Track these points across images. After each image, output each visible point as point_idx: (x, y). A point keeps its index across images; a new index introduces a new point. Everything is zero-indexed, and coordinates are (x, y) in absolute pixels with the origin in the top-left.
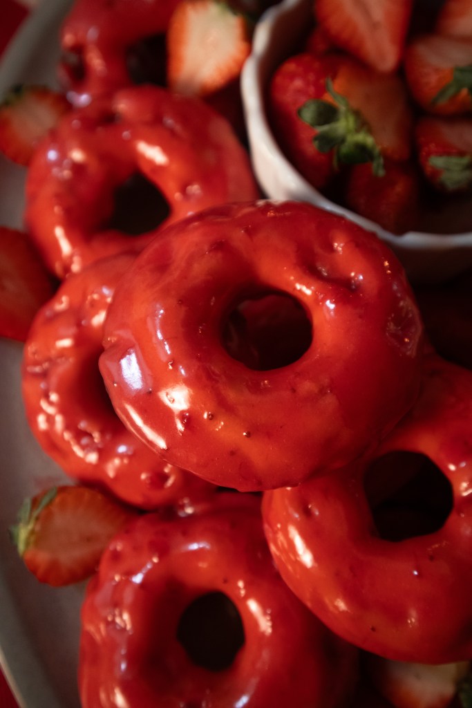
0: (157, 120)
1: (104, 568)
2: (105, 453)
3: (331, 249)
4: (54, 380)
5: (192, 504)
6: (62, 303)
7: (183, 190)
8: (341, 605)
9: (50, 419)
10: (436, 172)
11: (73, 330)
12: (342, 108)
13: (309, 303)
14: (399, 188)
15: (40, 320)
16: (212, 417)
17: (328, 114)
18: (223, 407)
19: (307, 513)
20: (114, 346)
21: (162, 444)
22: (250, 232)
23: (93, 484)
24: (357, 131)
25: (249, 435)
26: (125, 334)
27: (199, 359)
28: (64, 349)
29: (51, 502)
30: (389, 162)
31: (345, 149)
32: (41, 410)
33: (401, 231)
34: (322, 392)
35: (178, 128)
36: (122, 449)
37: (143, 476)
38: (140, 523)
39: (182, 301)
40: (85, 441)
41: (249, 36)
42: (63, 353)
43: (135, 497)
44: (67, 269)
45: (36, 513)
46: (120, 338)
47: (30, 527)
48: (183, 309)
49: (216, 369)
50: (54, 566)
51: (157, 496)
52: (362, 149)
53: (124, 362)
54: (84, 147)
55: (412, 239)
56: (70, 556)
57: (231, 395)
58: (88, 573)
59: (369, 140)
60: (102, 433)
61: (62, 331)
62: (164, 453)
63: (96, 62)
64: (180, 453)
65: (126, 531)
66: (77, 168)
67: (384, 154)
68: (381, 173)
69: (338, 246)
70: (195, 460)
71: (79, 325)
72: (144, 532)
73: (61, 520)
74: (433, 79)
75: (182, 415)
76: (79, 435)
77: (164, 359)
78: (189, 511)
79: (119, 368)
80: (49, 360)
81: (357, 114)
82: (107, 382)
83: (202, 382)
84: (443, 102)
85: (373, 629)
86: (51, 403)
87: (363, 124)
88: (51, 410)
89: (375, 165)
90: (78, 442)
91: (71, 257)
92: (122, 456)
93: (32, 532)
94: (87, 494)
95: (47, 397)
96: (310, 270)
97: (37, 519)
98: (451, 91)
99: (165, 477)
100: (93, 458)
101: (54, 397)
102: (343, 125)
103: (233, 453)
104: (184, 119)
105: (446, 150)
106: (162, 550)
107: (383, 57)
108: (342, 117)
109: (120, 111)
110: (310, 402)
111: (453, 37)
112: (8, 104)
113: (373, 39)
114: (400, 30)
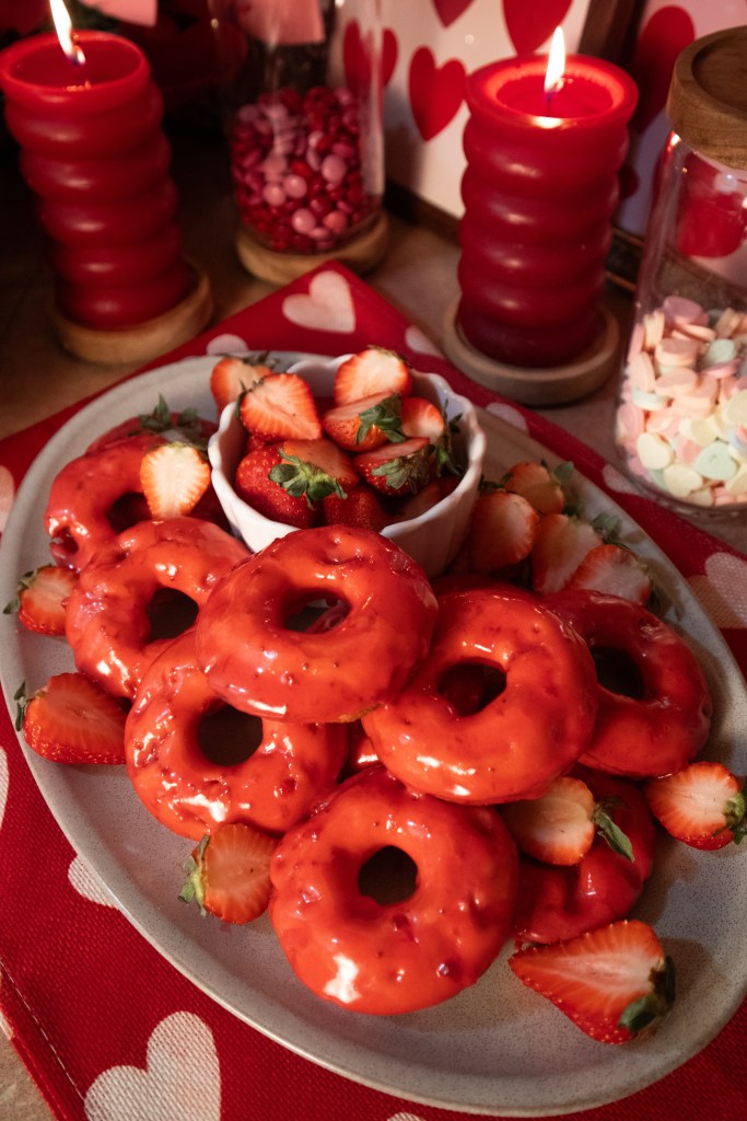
0: (162, 540)
1: (275, 878)
3: (335, 545)
5: (325, 797)
7: (203, 583)
10: (382, 479)
12: (298, 465)
13: (336, 583)
14: (362, 502)
16: (307, 667)
17: (290, 472)
18: (313, 657)
24: (314, 474)
25: (337, 665)
29: (208, 845)
30: (346, 487)
31: (311, 490)
35: (180, 539)
37: (276, 794)
40: (214, 789)
45: (199, 857)
47: (201, 868)
50: (232, 904)
52: (323, 484)
56: (242, 892)
57: (314, 647)
59: (326, 477)
60: (224, 776)
63: (84, 532)
66: (111, 599)
67: (339, 481)
68: (345, 496)
69: (337, 540)
73: (223, 857)
74: (349, 428)
76: (208, 789)
81: (308, 464)
84: (363, 439)
86: (170, 780)
87: (316, 469)
89: (337, 492)
90: (210, 797)
93: (203, 872)
94: (236, 831)
96: (327, 562)
97: (203, 859)
98: (366, 430)
102: (304, 474)
103: (332, 684)
104: (182, 532)
105: (380, 463)
107: (309, 432)
108: (300, 470)
109: (128, 550)
110: (367, 629)
111: (350, 404)
112: (25, 588)
113: (297, 426)
114: (312, 413)
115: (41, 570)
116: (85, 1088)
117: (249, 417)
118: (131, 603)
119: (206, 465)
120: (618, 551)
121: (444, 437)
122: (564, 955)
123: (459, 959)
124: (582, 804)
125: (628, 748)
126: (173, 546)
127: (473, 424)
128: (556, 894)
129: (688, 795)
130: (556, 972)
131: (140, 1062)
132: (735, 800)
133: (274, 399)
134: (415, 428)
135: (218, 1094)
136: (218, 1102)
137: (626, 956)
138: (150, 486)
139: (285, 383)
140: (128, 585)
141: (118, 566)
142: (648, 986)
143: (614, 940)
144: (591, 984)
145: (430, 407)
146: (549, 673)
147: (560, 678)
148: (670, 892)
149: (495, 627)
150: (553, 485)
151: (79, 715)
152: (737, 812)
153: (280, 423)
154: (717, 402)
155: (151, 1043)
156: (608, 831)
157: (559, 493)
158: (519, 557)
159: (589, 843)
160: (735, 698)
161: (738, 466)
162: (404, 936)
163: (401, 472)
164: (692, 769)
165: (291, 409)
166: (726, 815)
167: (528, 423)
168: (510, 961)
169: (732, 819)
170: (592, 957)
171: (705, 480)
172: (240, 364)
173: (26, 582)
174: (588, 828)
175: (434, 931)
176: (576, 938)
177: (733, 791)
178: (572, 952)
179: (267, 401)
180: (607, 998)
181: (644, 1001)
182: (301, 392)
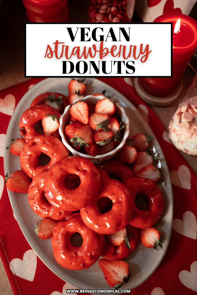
1: (54, 233)
2: (49, 211)
3: (81, 165)
4: (35, 199)
5: (68, 217)
6: (33, 184)
7: (52, 155)
8: (96, 226)
9: (36, 207)
10: (99, 144)
11: (37, 189)
12: (78, 137)
13: (79, 175)
14: (92, 148)
15: (29, 188)
16: (66, 200)
17: (75, 140)
18: (67, 198)
19: (87, 212)
20: (47, 191)
21: (58, 206)
22: (65, 166)
23: (48, 218)
24: (82, 141)
25: (72, 201)
26: (48, 189)
27: (61, 191)
28: (36, 193)
29: (41, 223)
31: (80, 144)
32: (34, 206)
33: (95, 156)
34: (83, 191)
35: (49, 143)
36: (52, 210)
37: (57, 214)
38: (59, 223)
39: (56, 181)
40: (44, 210)
41: (59, 122)
42: (36, 194)
43: (57, 219)
44: (32, 176)
45: (38, 226)
46: (47, 190)
47: (38, 229)
48: (57, 182)
49: (65, 192)
50: (44, 236)
51: (61, 217)
52: (84, 143)
53: (49, 194)
54: (30, 151)
55: (97, 157)
56: (47, 233)
57: (68, 195)
58: (51, 236)
60: (47, 207)
61: (35, 189)
62: (59, 208)
63: (28, 130)
64: (62, 207)
65: (56, 225)
66: (30, 155)
67: (88, 143)
68: (88, 146)
70: (65, 208)
71: (38, 188)
72: (60, 224)
73: (44, 226)
74: (94, 127)
75: (61, 201)
76: (43, 209)
77: (56, 192)
78: (68, 218)
79: (48, 195)
80: (34, 196)
81: (81, 138)
82: (47, 198)
83: (63, 194)
84: (97, 129)
85: (102, 229)
86: (36, 204)
87: (82, 139)
88: (37, 206)
90: (43, 211)
91: (33, 173)
92: (52, 211)
93: (39, 230)
94: (47, 220)
95: (35, 203)
96: (78, 170)
97: (39, 227)
99: (61, 213)
100: (47, 213)
101: (36, 203)
102: (79, 140)
103: (71, 205)
106: (64, 227)
107: (85, 121)
108: (78, 139)
109: (36, 142)
110: (81, 193)
111: (98, 114)
112: (12, 144)
113: (83, 118)
114: (87, 116)
115: (16, 139)
116: (10, 261)
117: (72, 112)
118: (35, 157)
119: (58, 124)
120: (154, 168)
121: (118, 131)
122: (110, 264)
123: (86, 264)
124: (124, 233)
125: (137, 223)
126: (47, 145)
127: (128, 127)
128: (112, 251)
129: (149, 235)
130: (107, 268)
131: (22, 258)
132: (157, 241)
133: (79, 108)
134: (112, 127)
135: (36, 269)
136: (35, 270)
137: (121, 271)
138: (44, 125)
139: (83, 104)
140: (34, 152)
141: (33, 147)
142: (122, 280)
143: (120, 265)
144: (112, 274)
145: (117, 123)
146: (121, 210)
147: (123, 212)
148: (138, 252)
149: (113, 193)
150: (146, 142)
151: (19, 182)
152: (157, 243)
153: (79, 116)
154: (193, 134)
155: (24, 255)
156: (126, 242)
157: (147, 144)
158: (130, 162)
159: (122, 243)
160: (169, 211)
161: (194, 149)
162: (76, 257)
163: (104, 143)
164: (152, 229)
165: (82, 113)
166: (154, 244)
167: (149, 112)
168: (99, 261)
169: (155, 245)
170: (115, 267)
171: (185, 149)
172: (77, 82)
173: (12, 142)
174: (123, 239)
175: (82, 257)
176: (113, 261)
177: (158, 239)
178: (112, 264)
179: (77, 109)
180: (114, 280)
181: (120, 284)
182: (86, 108)
